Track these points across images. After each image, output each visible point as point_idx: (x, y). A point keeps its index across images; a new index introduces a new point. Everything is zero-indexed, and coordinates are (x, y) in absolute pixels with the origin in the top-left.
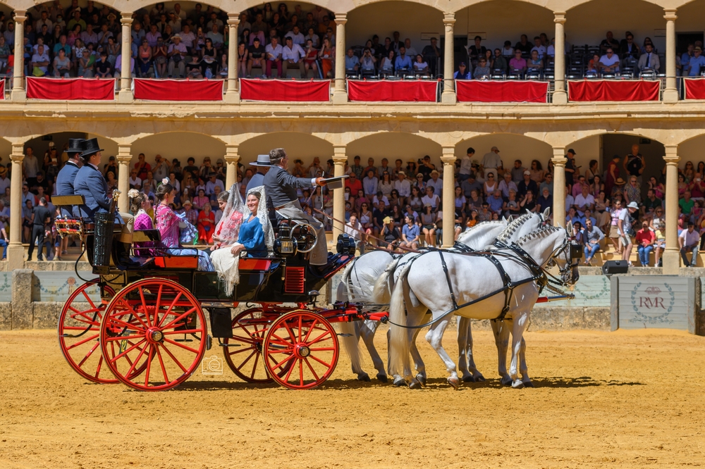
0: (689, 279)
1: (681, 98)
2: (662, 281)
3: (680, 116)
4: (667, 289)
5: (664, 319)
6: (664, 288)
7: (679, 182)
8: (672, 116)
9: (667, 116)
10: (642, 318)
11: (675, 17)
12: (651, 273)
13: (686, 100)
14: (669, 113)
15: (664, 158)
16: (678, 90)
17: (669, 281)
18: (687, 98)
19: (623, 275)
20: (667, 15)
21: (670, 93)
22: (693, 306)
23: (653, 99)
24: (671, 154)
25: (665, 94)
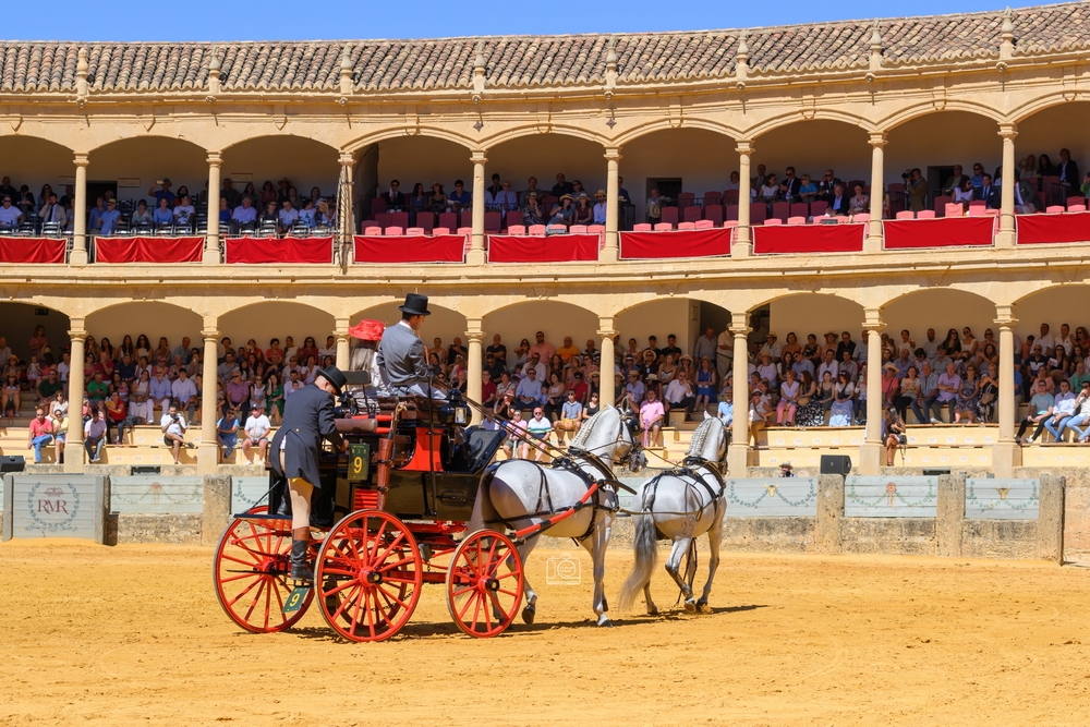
0: (97, 478)
1: (91, 261)
2: (65, 481)
3: (89, 282)
4: (71, 491)
5: (66, 526)
6: (67, 490)
7: (85, 361)
8: (79, 282)
9: (74, 282)
10: (41, 525)
11: (87, 162)
12: (50, 472)
13: (96, 264)
14: (76, 278)
15: (69, 332)
16: (88, 251)
17: (73, 481)
18: (98, 260)
19: (18, 473)
20: (78, 160)
21: (78, 255)
22: (101, 510)
23: (57, 262)
24: (77, 329)
25: (72, 256)
